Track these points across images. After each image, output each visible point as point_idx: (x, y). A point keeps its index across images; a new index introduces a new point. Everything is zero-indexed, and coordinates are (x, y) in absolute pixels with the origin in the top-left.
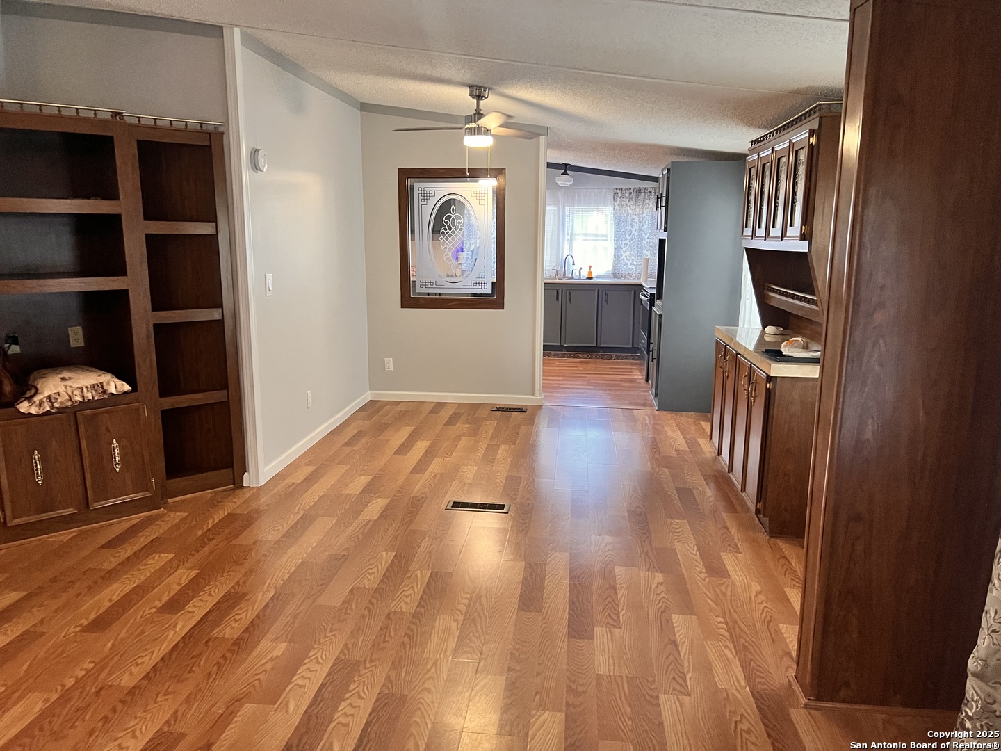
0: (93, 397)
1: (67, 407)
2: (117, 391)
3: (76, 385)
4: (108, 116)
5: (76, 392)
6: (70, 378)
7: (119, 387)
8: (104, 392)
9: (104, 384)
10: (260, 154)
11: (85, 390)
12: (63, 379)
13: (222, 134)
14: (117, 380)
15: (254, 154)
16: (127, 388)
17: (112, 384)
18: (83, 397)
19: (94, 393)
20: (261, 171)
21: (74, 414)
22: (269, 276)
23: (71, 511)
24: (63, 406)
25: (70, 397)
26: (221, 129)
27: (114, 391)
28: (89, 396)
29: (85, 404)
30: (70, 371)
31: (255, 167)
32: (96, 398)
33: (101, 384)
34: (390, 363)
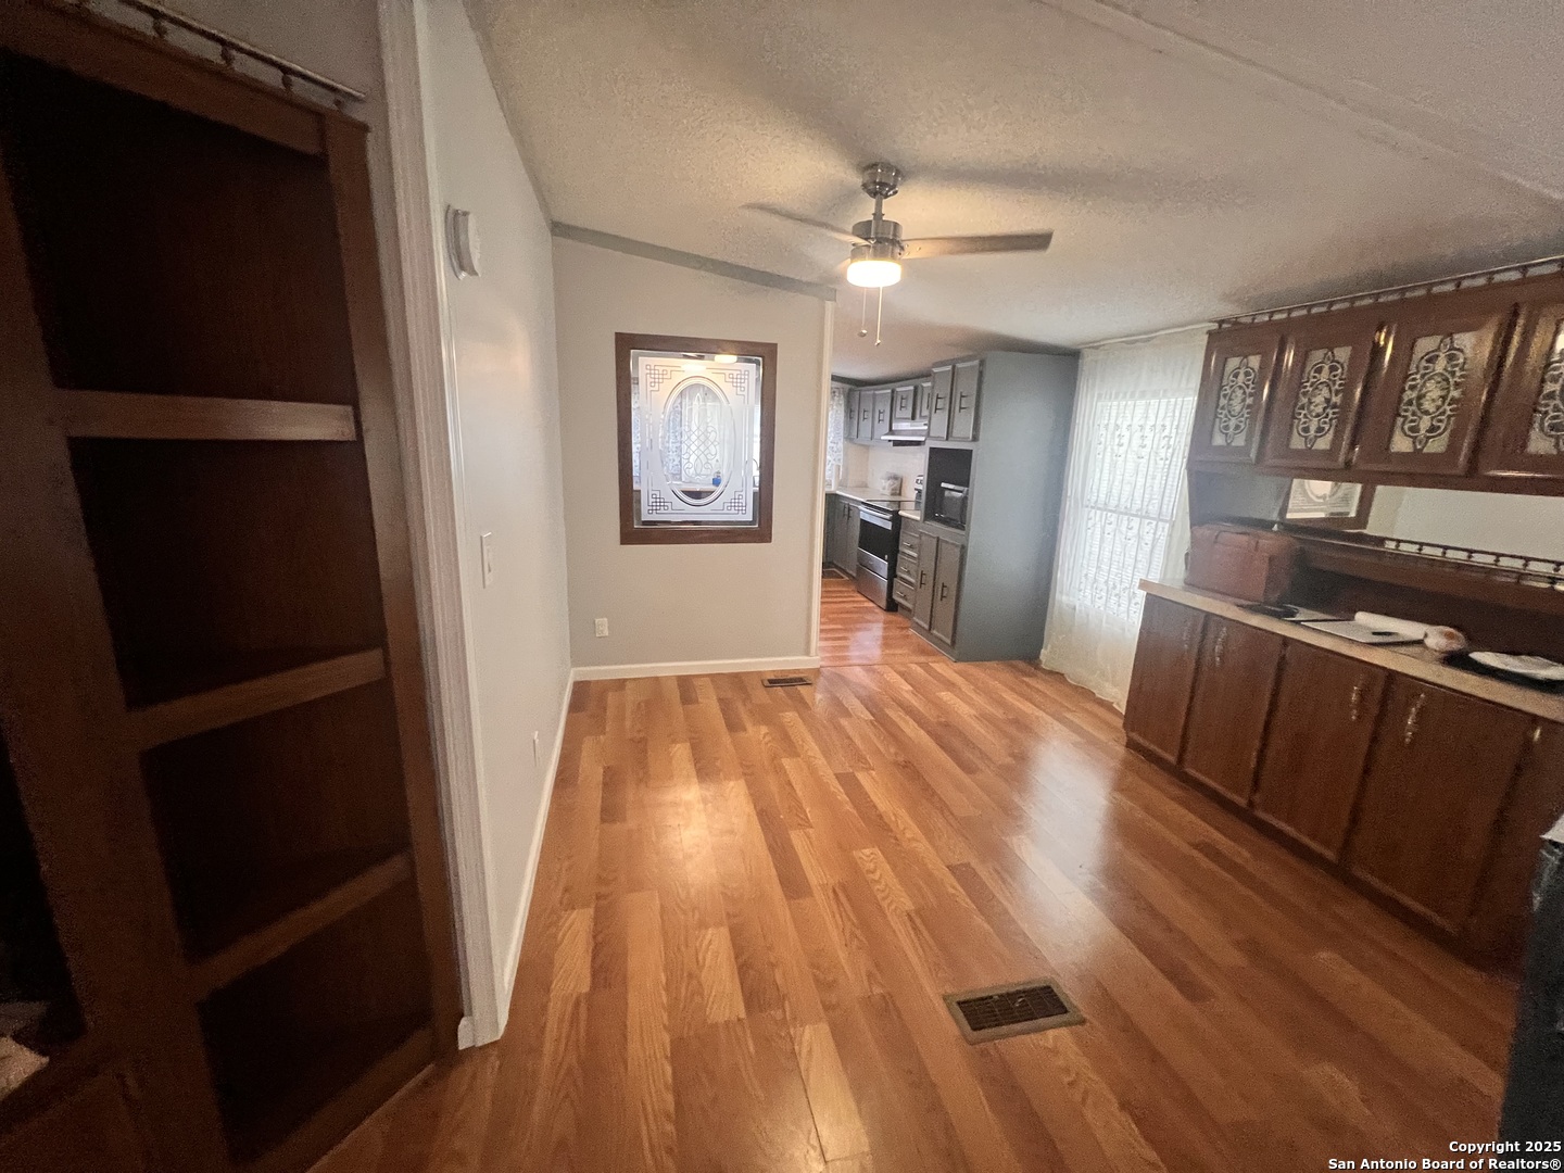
10: (471, 226)
13: (364, 128)
15: (456, 221)
20: (474, 273)
26: (358, 114)
31: (460, 260)
34: (603, 626)
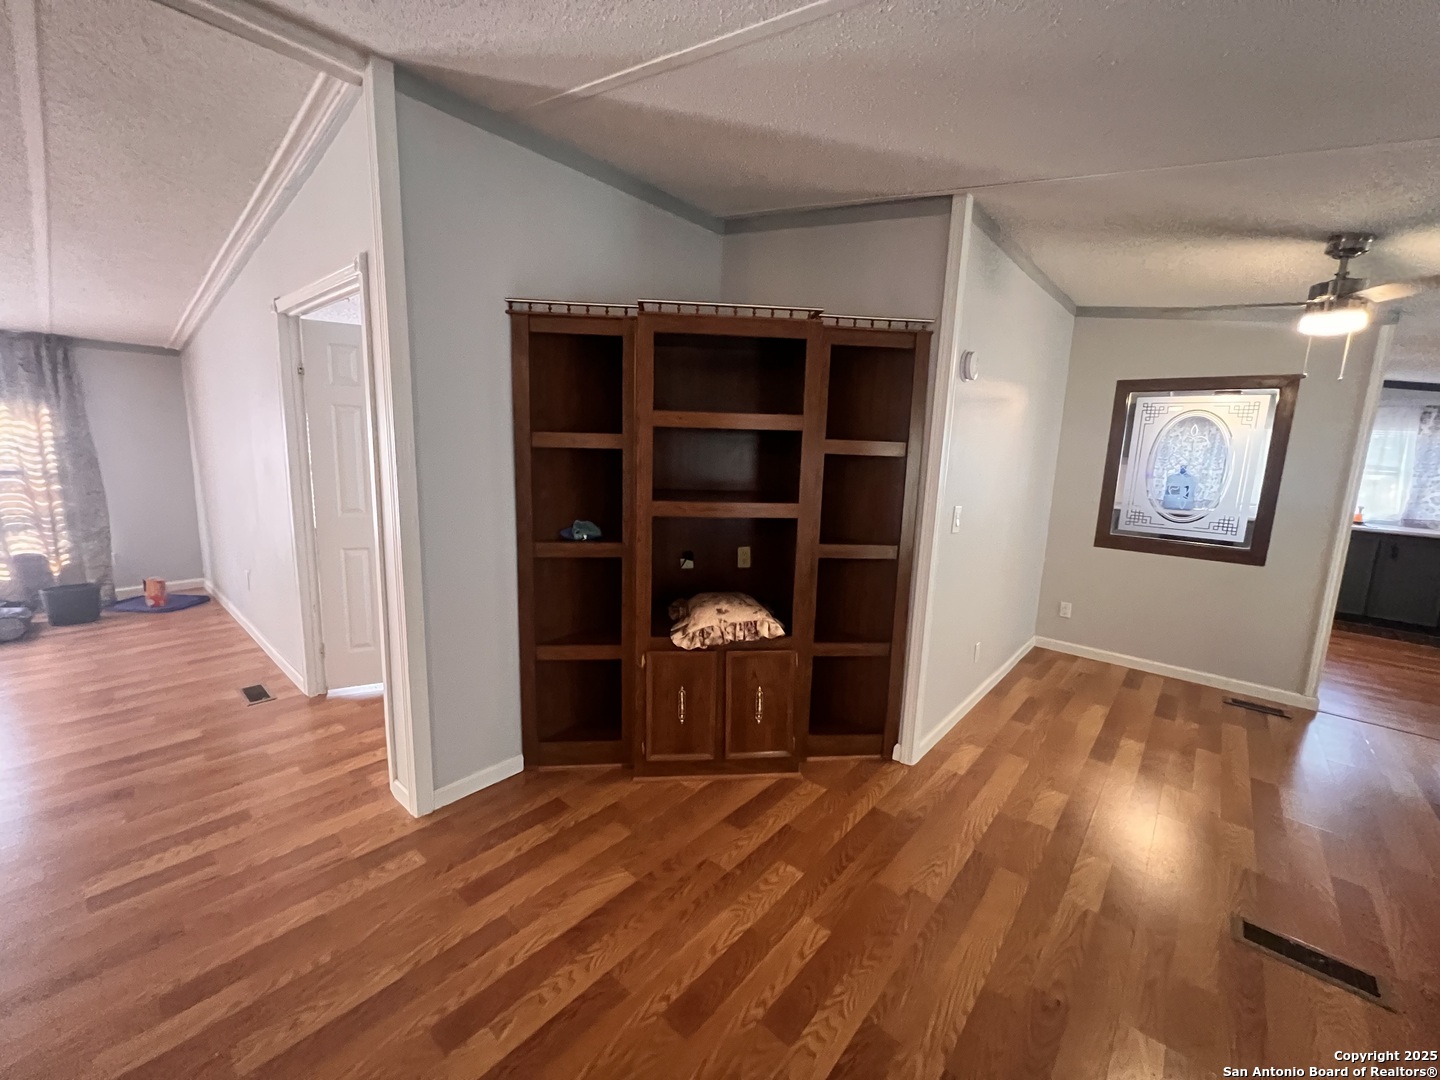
0: (744, 638)
1: (718, 645)
2: (770, 634)
3: (730, 621)
4: (804, 316)
5: (730, 629)
6: (726, 611)
7: (772, 630)
8: (757, 633)
9: (758, 624)
10: (974, 358)
11: (738, 628)
12: (720, 611)
13: (931, 333)
14: (771, 620)
15: (966, 356)
16: (781, 632)
17: (766, 625)
18: (734, 635)
19: (746, 633)
20: (972, 379)
21: (722, 653)
22: (959, 508)
23: (707, 756)
24: (714, 643)
25: (722, 633)
26: (929, 328)
27: (767, 636)
28: (740, 635)
29: (735, 645)
30: (729, 602)
31: (965, 374)
32: (747, 639)
33: (755, 622)
34: (1067, 610)
